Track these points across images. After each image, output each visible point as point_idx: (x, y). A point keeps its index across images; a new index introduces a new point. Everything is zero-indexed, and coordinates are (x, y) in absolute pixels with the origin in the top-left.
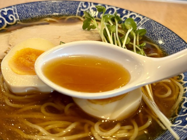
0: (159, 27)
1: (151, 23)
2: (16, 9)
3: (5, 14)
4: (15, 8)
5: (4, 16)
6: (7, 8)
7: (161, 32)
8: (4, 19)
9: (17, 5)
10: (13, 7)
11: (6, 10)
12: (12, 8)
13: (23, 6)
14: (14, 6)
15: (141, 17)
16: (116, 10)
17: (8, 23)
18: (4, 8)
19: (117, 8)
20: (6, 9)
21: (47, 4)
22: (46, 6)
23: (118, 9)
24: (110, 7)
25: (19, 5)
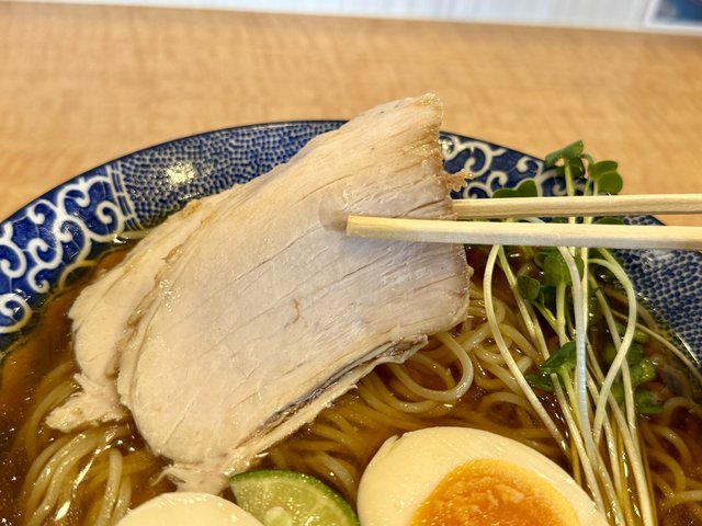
2: (122, 177)
3: (83, 202)
4: (119, 172)
5: (79, 212)
6: (87, 175)
8: (80, 223)
9: (123, 159)
10: (109, 169)
11: (83, 186)
12: (106, 175)
14: (112, 163)
18: (74, 181)
20: (81, 180)
21: (233, 142)
22: (231, 149)
25: (130, 156)
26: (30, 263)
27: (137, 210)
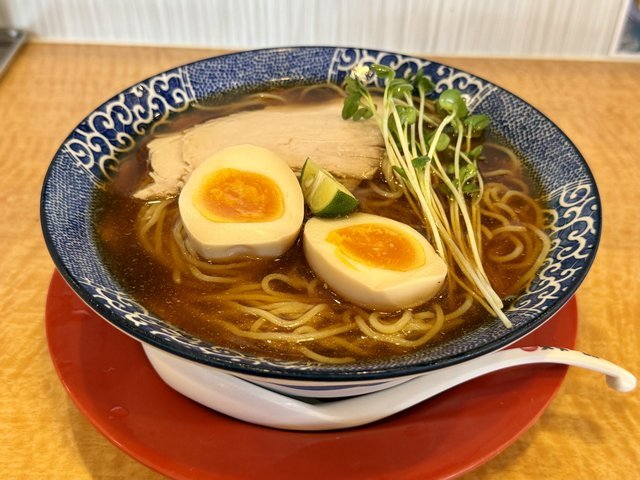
0: (519, 106)
1: (502, 97)
2: (188, 75)
3: (165, 88)
4: (186, 72)
5: (163, 93)
6: (167, 72)
7: (522, 119)
8: (163, 100)
9: (189, 65)
10: (180, 70)
11: (165, 78)
12: (178, 73)
13: (203, 65)
14: (182, 67)
15: (479, 84)
16: (420, 65)
17: (173, 109)
18: (160, 75)
19: (423, 60)
20: (164, 75)
21: (256, 58)
22: (255, 63)
23: (427, 64)
24: (407, 60)
25: (193, 64)
26: (135, 118)
27: (196, 96)
